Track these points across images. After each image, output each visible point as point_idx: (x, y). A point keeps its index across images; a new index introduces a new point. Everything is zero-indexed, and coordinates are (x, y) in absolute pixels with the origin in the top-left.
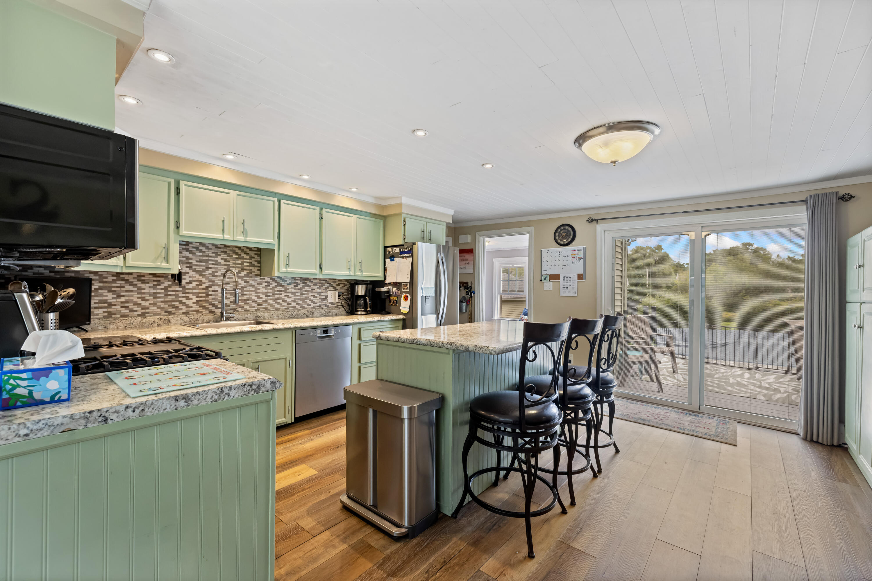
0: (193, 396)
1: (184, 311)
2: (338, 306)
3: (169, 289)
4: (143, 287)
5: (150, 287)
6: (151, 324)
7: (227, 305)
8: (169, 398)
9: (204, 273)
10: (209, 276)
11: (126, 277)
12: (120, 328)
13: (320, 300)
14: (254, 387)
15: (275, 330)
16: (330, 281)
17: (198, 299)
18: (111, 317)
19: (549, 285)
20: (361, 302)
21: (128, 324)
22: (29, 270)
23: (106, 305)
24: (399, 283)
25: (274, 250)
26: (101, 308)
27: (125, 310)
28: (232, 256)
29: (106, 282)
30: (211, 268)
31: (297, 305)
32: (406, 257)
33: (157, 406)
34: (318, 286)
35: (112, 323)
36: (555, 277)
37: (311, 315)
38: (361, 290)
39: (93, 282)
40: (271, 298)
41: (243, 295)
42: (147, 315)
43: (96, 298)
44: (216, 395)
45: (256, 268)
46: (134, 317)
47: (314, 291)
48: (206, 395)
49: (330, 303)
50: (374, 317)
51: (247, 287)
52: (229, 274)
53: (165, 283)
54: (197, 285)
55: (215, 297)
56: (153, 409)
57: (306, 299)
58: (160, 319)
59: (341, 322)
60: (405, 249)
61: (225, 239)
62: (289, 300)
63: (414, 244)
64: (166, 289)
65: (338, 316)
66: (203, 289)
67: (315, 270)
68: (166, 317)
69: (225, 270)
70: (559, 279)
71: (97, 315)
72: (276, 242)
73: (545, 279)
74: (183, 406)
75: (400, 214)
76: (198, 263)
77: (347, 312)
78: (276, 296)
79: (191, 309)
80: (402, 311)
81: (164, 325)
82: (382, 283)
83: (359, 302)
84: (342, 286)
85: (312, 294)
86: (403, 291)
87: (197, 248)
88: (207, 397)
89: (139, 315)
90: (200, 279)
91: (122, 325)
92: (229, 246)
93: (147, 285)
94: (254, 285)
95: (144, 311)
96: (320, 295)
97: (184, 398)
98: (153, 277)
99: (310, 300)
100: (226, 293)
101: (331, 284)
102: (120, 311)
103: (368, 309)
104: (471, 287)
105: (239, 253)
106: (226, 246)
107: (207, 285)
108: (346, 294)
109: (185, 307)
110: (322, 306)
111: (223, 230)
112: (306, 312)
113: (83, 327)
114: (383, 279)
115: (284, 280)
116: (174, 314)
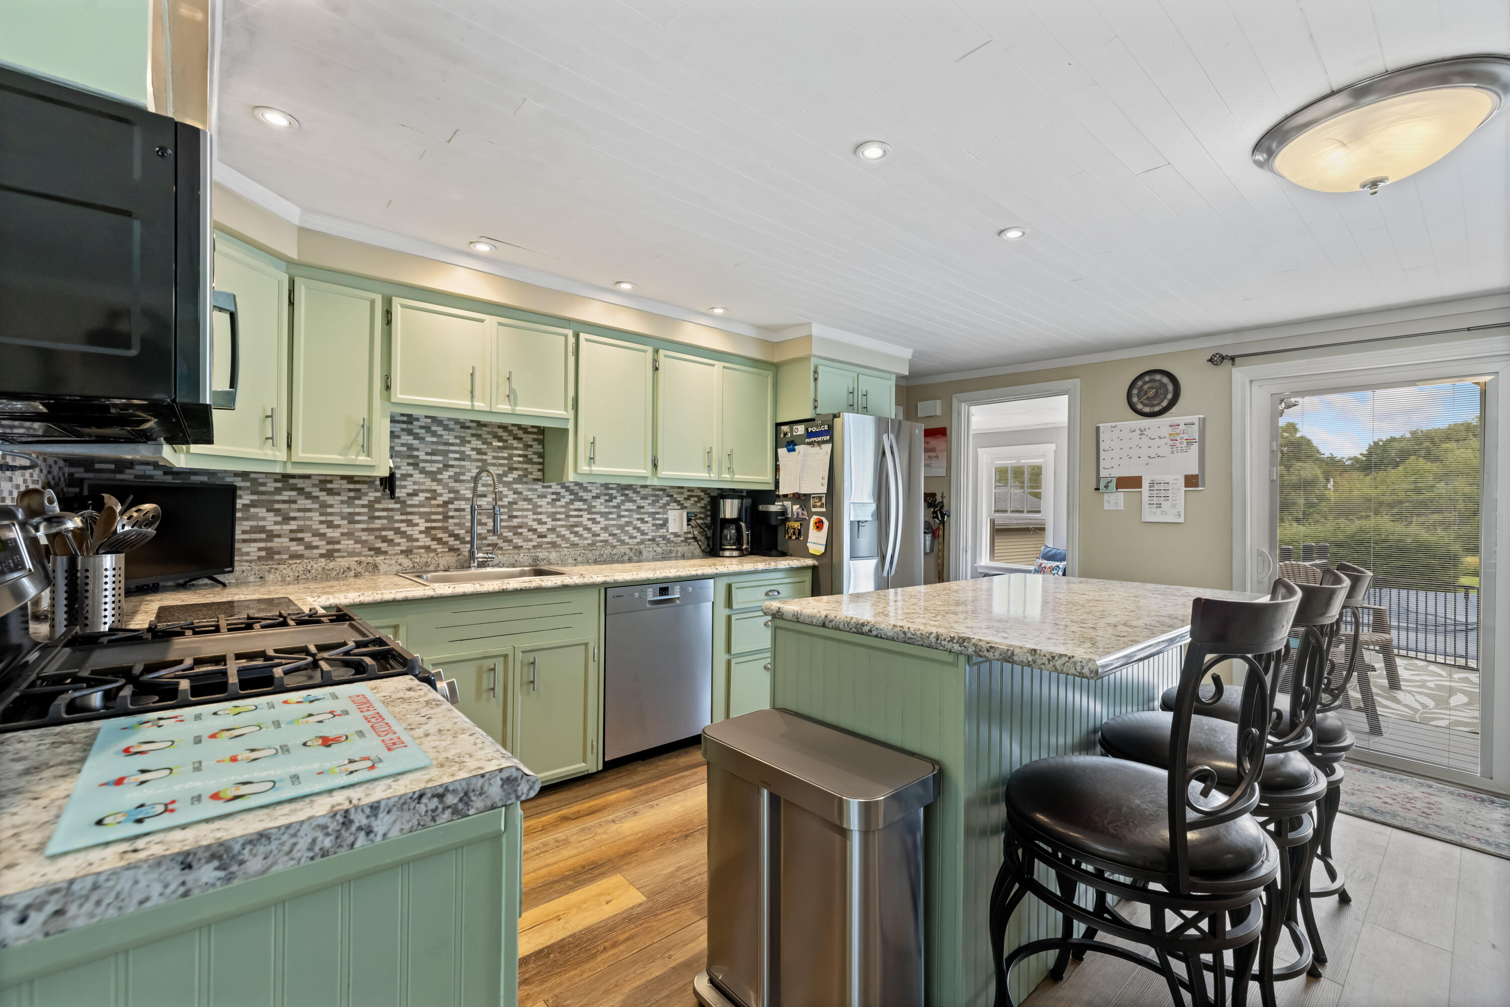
0: (248, 847)
1: (404, 548)
2: (686, 539)
3: (377, 506)
4: (329, 502)
5: (342, 502)
6: (343, 573)
7: (482, 537)
8: (159, 862)
9: (439, 477)
10: (449, 481)
11: (300, 483)
12: (288, 579)
13: (654, 528)
14: (451, 799)
15: (565, 587)
16: (671, 490)
17: (428, 525)
18: (272, 559)
19: (1116, 500)
20: (731, 532)
21: (302, 572)
22: (127, 471)
23: (263, 536)
24: (804, 495)
25: (567, 430)
26: (255, 541)
27: (297, 545)
28: (491, 443)
29: (263, 493)
30: (452, 466)
31: (611, 538)
32: (820, 443)
33: (113, 894)
34: (650, 502)
35: (273, 570)
36: (1131, 483)
37: (636, 557)
38: (730, 509)
39: (239, 492)
40: (563, 523)
41: (511, 517)
42: (336, 554)
43: (245, 523)
44: (328, 835)
45: (535, 466)
46: (312, 559)
47: (642, 510)
48: (293, 840)
49: (672, 533)
50: (756, 562)
51: (519, 503)
52: (485, 478)
53: (370, 494)
54: (427, 498)
55: (459, 524)
56: (98, 903)
57: (628, 526)
58: (360, 563)
59: (693, 572)
60: (817, 426)
61: (475, 408)
62: (596, 528)
63: (835, 416)
64: (370, 506)
65: (688, 559)
66: (439, 506)
67: (645, 469)
68: (370, 559)
69: (477, 471)
70: (1141, 487)
71: (248, 554)
72: (570, 414)
73: (1106, 487)
74: (211, 881)
75: (806, 359)
76: (429, 458)
77: (703, 551)
78: (572, 519)
79: (415, 544)
80: (811, 551)
81: (367, 573)
82: (771, 496)
83: (726, 532)
84: (695, 502)
85: (639, 516)
86: (814, 510)
87: (427, 428)
88: (295, 844)
89: (321, 556)
90: (433, 488)
91: (291, 574)
92: (485, 425)
93: (337, 498)
94: (531, 499)
95: (330, 547)
96: (654, 519)
97: (213, 857)
98: (348, 483)
99: (634, 528)
100: (479, 514)
101: (675, 496)
102: (289, 547)
103: (744, 547)
104: (942, 502)
105: (504, 438)
106: (480, 424)
107: (446, 499)
108: (702, 516)
109: (405, 540)
110: (657, 539)
111: (472, 392)
112: (628, 551)
113: (220, 577)
114: (772, 487)
115: (586, 490)
116: (386, 553)
